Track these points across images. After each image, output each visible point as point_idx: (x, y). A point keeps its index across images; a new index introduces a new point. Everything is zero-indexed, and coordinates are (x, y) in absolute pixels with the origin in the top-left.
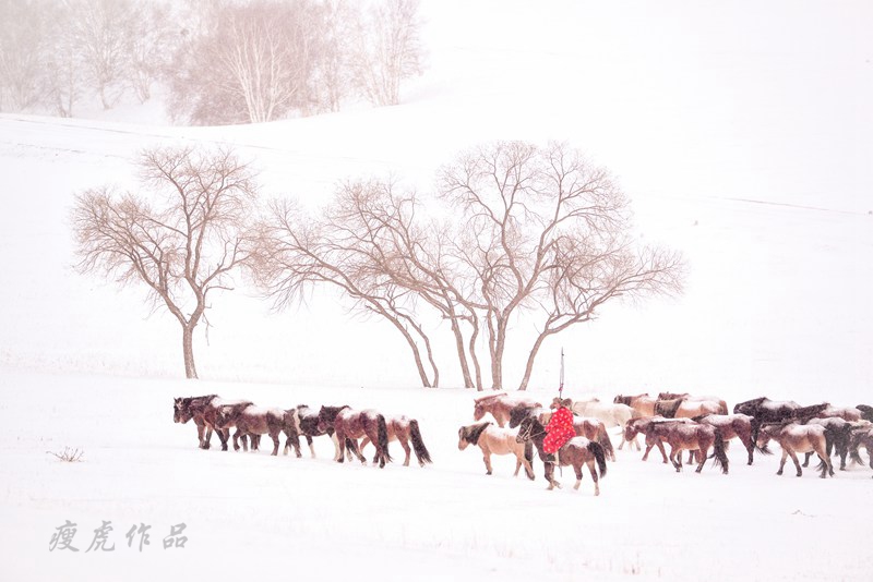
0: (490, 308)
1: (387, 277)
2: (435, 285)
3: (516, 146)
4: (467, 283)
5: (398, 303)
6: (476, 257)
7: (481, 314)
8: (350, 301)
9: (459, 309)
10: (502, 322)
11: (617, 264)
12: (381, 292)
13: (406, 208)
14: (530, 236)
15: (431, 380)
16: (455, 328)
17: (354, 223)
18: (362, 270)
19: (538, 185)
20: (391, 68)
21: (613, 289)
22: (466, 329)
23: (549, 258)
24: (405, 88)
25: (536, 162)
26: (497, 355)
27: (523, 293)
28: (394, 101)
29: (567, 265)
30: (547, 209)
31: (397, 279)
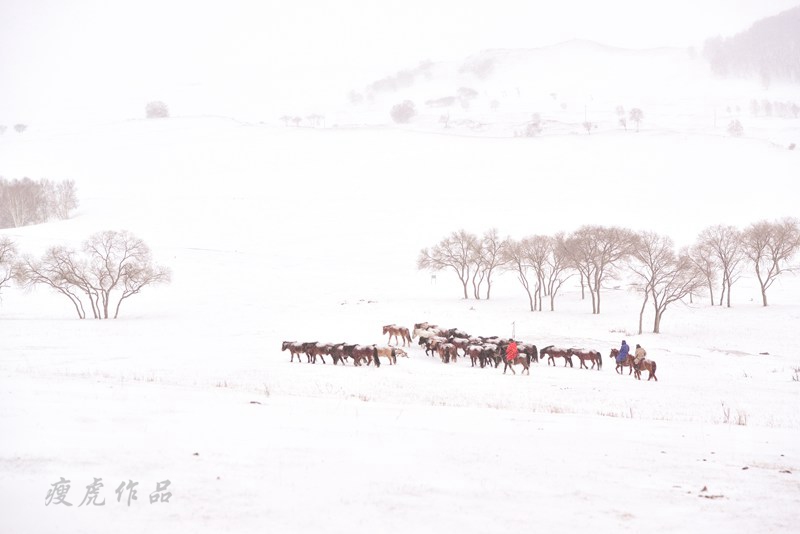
0: (103, 290)
1: (65, 280)
2: (83, 282)
3: (110, 232)
4: (95, 282)
5: (70, 289)
6: (97, 272)
7: (99, 292)
8: (52, 289)
9: (92, 291)
10: (107, 294)
11: (147, 273)
12: (63, 286)
13: (71, 256)
14: (116, 263)
15: (82, 315)
16: (91, 297)
17: (53, 261)
18: (56, 278)
19: (118, 246)
20: (65, 206)
21: (146, 281)
22: (94, 297)
23: (123, 271)
24: (71, 213)
25: (117, 237)
26: (106, 306)
27: (114, 284)
28: (67, 218)
29: (130, 273)
30: (122, 254)
31: (69, 281)
